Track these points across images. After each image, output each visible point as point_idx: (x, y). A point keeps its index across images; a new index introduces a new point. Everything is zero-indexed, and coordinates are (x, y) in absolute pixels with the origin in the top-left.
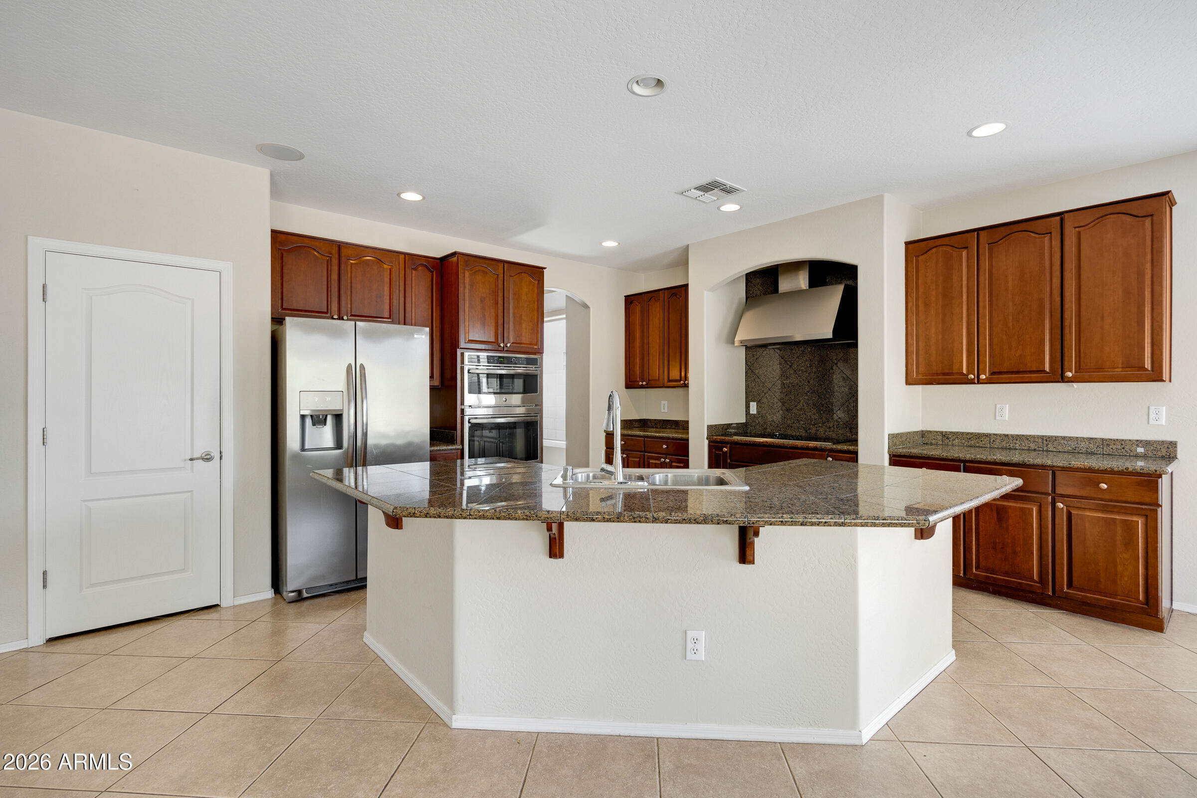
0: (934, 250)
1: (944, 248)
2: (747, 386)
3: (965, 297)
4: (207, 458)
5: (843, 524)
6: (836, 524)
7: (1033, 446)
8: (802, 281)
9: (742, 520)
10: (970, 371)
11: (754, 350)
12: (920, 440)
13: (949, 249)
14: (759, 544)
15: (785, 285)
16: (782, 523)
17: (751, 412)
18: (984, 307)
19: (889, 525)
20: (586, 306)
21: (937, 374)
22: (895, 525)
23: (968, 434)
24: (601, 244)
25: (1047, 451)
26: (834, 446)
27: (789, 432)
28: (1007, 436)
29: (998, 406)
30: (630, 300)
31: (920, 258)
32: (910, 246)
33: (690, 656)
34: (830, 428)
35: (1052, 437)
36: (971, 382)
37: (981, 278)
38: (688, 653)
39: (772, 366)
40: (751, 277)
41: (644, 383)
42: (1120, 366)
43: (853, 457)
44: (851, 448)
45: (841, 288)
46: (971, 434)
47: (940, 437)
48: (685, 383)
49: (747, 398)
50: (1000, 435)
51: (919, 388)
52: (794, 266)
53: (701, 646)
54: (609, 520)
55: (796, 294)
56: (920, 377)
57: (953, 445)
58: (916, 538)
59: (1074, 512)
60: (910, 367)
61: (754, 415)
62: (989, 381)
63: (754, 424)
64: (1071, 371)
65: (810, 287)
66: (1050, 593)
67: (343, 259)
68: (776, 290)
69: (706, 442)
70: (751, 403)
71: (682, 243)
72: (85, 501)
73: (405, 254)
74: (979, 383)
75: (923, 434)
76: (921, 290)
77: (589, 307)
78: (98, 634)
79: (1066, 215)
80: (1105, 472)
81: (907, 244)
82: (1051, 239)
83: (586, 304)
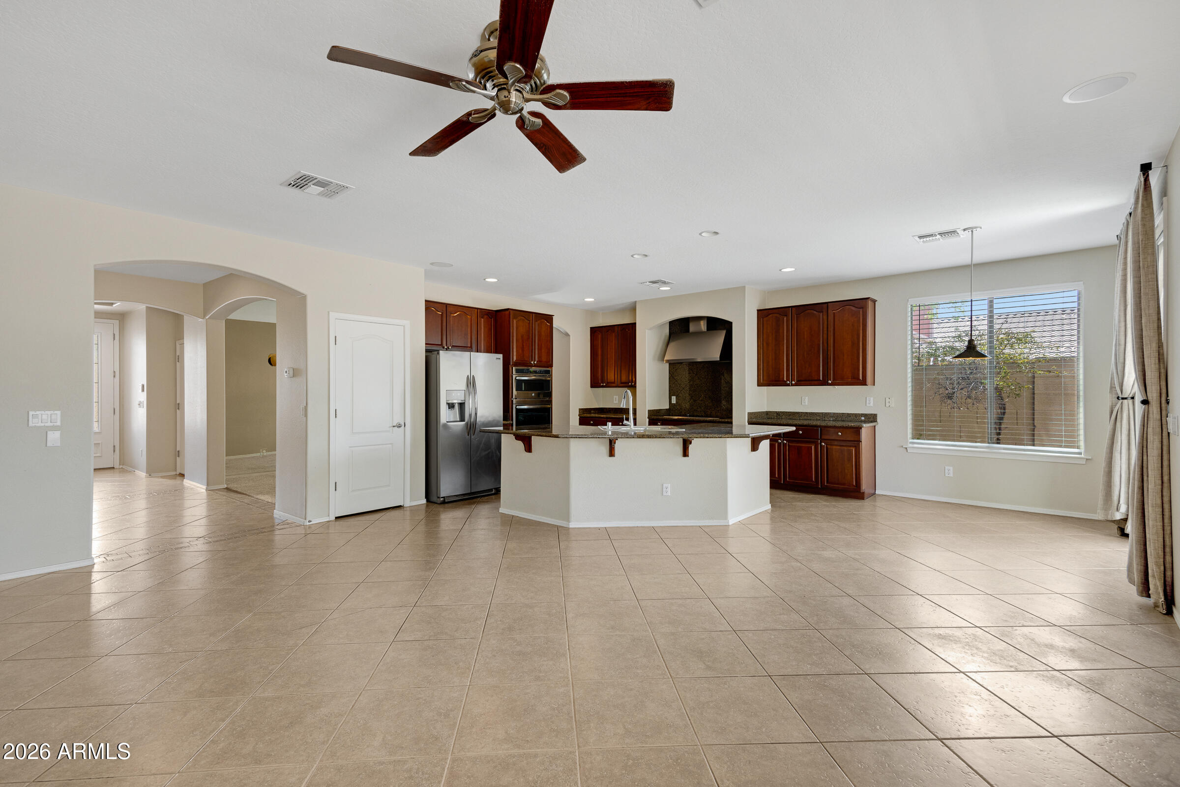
0: (771, 315)
1: (776, 315)
2: (670, 387)
3: (785, 341)
4: (399, 426)
5: (721, 437)
6: (719, 437)
7: (818, 418)
8: (703, 326)
9: (685, 436)
10: (788, 379)
11: (674, 366)
12: (765, 417)
13: (778, 315)
14: (691, 448)
15: (692, 328)
16: (700, 437)
17: (672, 402)
18: (794, 347)
19: (736, 437)
20: (567, 335)
21: (772, 381)
22: (739, 437)
23: (789, 412)
24: (584, 300)
25: (825, 420)
26: (721, 420)
27: (695, 414)
28: (807, 413)
29: (803, 398)
30: (594, 331)
31: (765, 319)
32: (760, 312)
33: (664, 494)
34: (718, 411)
35: (827, 413)
36: (788, 385)
37: (793, 332)
38: (664, 493)
39: (684, 376)
40: (673, 324)
41: (604, 384)
42: (850, 378)
43: (731, 423)
44: (729, 420)
45: (724, 332)
46: (791, 412)
47: (775, 415)
48: (632, 384)
49: (669, 394)
50: (804, 413)
51: (765, 389)
52: (698, 319)
53: (669, 490)
54: (639, 438)
55: (699, 334)
56: (765, 382)
57: (782, 418)
58: (752, 451)
59: (829, 447)
60: (759, 377)
61: (674, 404)
62: (796, 385)
63: (674, 409)
64: (831, 380)
65: (708, 329)
66: (820, 487)
67: (448, 313)
68: (687, 330)
69: (647, 420)
70: (672, 397)
71: (633, 300)
72: (350, 447)
73: (478, 309)
74: (792, 386)
75: (767, 413)
76: (765, 336)
77: (569, 336)
78: (367, 514)
79: (829, 304)
80: (841, 427)
81: (758, 311)
82: (823, 315)
83: (567, 333)
